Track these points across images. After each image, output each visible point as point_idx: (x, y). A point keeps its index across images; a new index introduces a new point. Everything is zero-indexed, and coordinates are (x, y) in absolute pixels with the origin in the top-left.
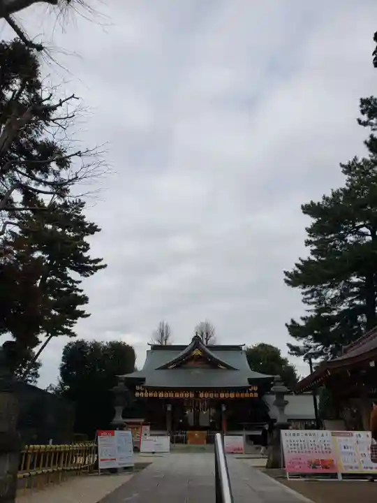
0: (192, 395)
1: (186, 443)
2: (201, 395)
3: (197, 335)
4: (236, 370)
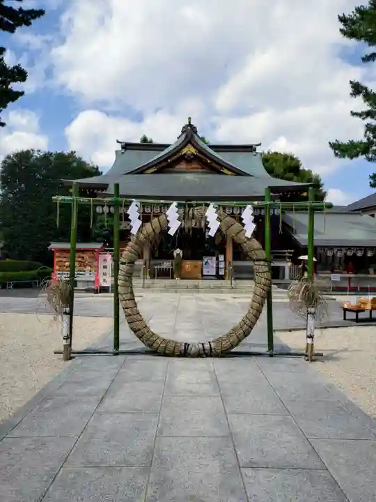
1: (173, 278)
3: (189, 122)
4: (248, 175)
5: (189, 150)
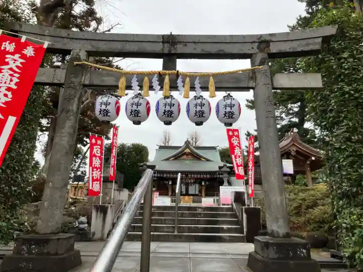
1: (180, 203)
2: (190, 176)
3: (188, 140)
4: (212, 161)
5: (187, 150)
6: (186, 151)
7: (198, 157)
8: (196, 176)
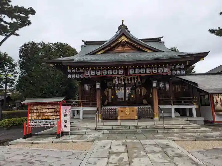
0: (121, 72)
2: (131, 72)
3: (123, 23)
5: (123, 39)
6: (121, 39)
7: (139, 47)
8: (143, 71)
